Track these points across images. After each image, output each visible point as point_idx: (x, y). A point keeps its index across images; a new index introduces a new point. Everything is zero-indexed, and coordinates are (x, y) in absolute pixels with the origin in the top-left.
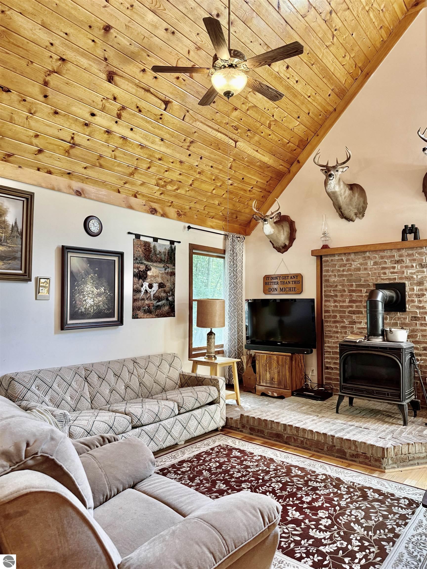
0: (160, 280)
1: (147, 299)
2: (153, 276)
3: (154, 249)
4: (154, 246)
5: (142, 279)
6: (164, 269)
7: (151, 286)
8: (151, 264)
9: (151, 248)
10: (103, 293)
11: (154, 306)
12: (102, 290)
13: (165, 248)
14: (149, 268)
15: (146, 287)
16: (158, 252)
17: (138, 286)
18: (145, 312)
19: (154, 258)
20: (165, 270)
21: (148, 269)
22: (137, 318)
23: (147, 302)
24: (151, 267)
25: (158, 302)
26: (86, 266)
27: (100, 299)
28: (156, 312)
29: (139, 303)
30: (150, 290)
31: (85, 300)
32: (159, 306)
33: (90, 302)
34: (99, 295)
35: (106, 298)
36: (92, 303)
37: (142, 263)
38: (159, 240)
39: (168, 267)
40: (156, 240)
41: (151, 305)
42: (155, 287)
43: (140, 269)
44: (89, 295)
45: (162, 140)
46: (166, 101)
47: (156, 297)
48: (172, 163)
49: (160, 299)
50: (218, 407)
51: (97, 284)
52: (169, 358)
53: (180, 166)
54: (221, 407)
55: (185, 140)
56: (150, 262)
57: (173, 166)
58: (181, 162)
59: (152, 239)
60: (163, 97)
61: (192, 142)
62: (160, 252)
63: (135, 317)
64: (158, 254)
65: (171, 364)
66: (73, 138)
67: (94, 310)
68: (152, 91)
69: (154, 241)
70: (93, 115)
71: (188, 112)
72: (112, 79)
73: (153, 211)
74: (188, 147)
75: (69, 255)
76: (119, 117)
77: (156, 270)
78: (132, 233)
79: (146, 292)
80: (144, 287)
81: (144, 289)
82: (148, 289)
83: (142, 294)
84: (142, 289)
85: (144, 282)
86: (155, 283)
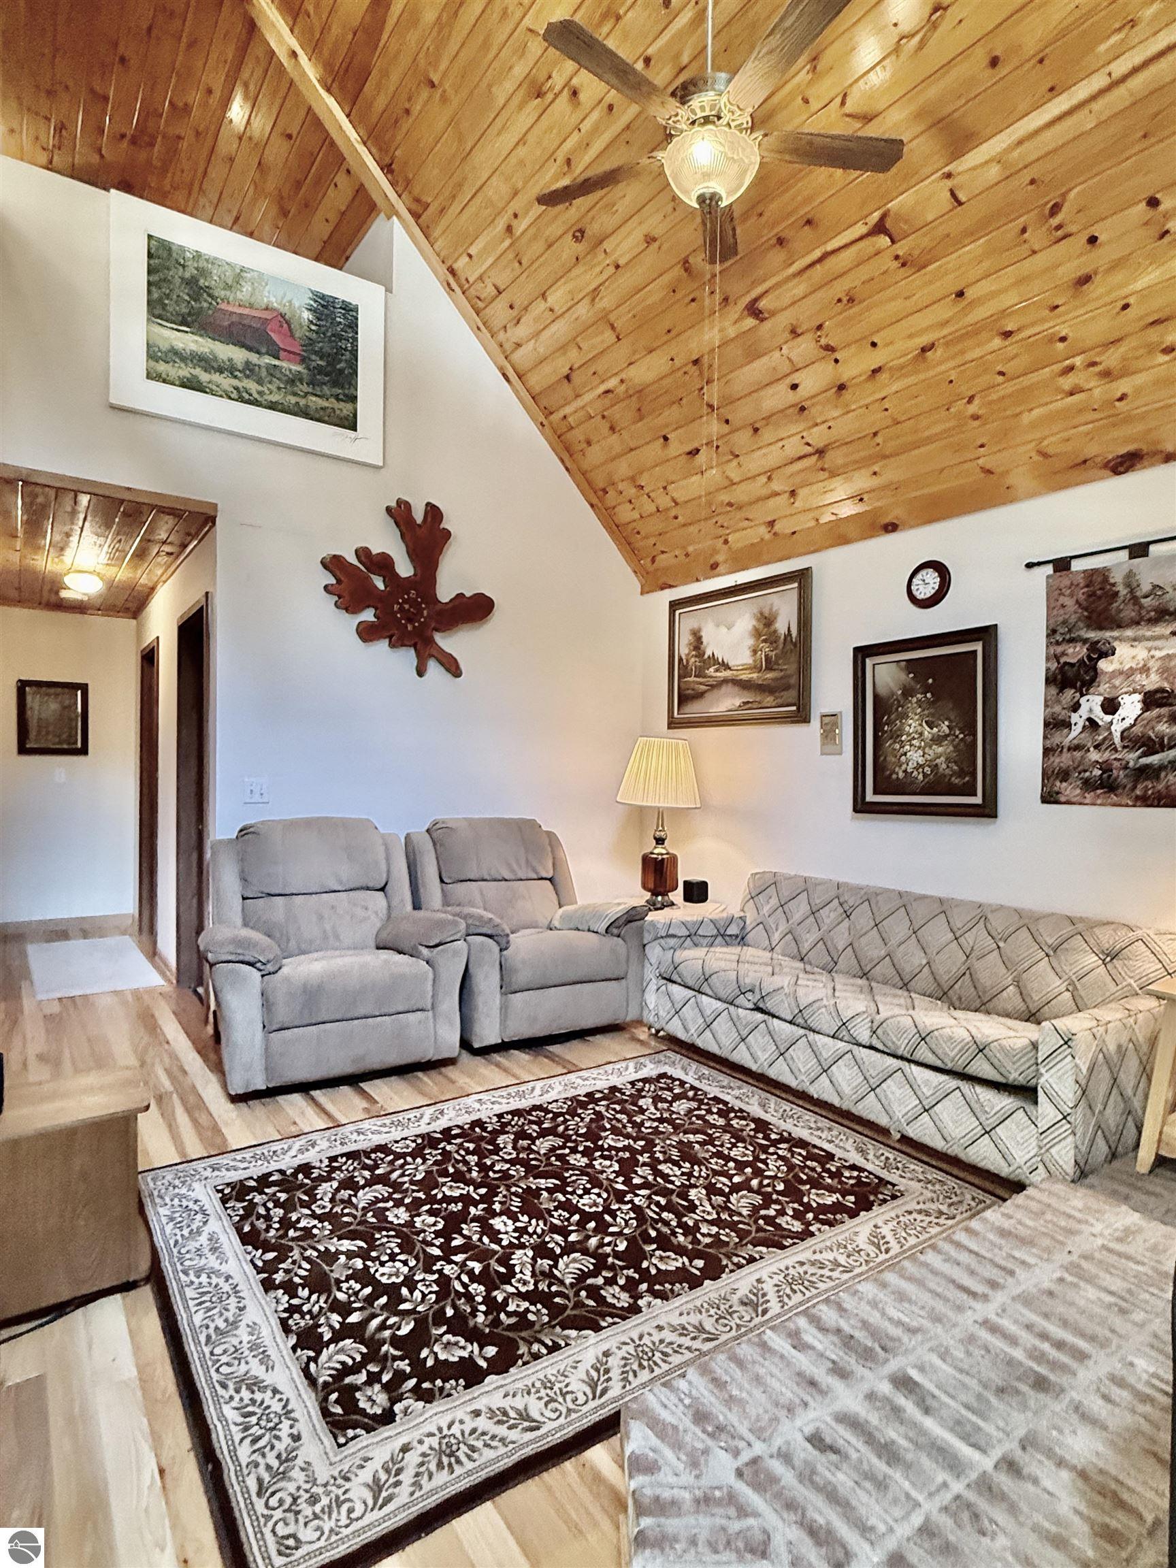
0: (1152, 681)
1: (1096, 747)
2: (1121, 673)
3: (1128, 585)
4: (1130, 575)
5: (1073, 686)
7: (1111, 706)
8: (1116, 634)
9: (1114, 585)
10: (947, 736)
11: (1126, 767)
12: (945, 728)
14: (1104, 649)
15: (1091, 710)
16: (1146, 588)
17: (1057, 709)
18: (1088, 785)
19: (1129, 613)
21: (1101, 651)
22: (1057, 802)
23: (1094, 756)
24: (1116, 644)
25: (1145, 755)
26: (905, 678)
27: (940, 750)
28: (1134, 788)
29: (1064, 760)
30: (1108, 718)
31: (905, 754)
32: (1147, 767)
33: (915, 757)
34: (937, 740)
35: (955, 747)
36: (921, 761)
37: (1072, 640)
38: (1152, 548)
40: (1139, 550)
41: (1116, 764)
42: (1131, 707)
43: (1064, 659)
44: (914, 742)
45: (960, 294)
46: (876, 225)
47: (1132, 740)
48: (1057, 307)
49: (1151, 745)
50: (1021, 1113)
51: (932, 715)
52: (1106, 938)
53: (1101, 290)
54: (1043, 1125)
55: (1024, 230)
56: (1112, 629)
57: (1067, 313)
58: (1085, 280)
59: (1124, 554)
60: (861, 229)
61: (1055, 209)
62: (1156, 587)
63: (1049, 798)
64: (1146, 597)
65: (1111, 956)
66: (808, 444)
67: (925, 775)
68: (830, 247)
69: (1131, 558)
70: (794, 387)
71: (949, 176)
72: (761, 312)
73: (1121, 464)
74: (1060, 233)
75: (869, 662)
76: (829, 349)
77: (1133, 652)
78: (1039, 564)
79: (1092, 724)
80: (1084, 712)
81: (1085, 717)
82: (1102, 714)
83: (1073, 734)
84: (1074, 718)
85: (1082, 695)
86: (1130, 693)
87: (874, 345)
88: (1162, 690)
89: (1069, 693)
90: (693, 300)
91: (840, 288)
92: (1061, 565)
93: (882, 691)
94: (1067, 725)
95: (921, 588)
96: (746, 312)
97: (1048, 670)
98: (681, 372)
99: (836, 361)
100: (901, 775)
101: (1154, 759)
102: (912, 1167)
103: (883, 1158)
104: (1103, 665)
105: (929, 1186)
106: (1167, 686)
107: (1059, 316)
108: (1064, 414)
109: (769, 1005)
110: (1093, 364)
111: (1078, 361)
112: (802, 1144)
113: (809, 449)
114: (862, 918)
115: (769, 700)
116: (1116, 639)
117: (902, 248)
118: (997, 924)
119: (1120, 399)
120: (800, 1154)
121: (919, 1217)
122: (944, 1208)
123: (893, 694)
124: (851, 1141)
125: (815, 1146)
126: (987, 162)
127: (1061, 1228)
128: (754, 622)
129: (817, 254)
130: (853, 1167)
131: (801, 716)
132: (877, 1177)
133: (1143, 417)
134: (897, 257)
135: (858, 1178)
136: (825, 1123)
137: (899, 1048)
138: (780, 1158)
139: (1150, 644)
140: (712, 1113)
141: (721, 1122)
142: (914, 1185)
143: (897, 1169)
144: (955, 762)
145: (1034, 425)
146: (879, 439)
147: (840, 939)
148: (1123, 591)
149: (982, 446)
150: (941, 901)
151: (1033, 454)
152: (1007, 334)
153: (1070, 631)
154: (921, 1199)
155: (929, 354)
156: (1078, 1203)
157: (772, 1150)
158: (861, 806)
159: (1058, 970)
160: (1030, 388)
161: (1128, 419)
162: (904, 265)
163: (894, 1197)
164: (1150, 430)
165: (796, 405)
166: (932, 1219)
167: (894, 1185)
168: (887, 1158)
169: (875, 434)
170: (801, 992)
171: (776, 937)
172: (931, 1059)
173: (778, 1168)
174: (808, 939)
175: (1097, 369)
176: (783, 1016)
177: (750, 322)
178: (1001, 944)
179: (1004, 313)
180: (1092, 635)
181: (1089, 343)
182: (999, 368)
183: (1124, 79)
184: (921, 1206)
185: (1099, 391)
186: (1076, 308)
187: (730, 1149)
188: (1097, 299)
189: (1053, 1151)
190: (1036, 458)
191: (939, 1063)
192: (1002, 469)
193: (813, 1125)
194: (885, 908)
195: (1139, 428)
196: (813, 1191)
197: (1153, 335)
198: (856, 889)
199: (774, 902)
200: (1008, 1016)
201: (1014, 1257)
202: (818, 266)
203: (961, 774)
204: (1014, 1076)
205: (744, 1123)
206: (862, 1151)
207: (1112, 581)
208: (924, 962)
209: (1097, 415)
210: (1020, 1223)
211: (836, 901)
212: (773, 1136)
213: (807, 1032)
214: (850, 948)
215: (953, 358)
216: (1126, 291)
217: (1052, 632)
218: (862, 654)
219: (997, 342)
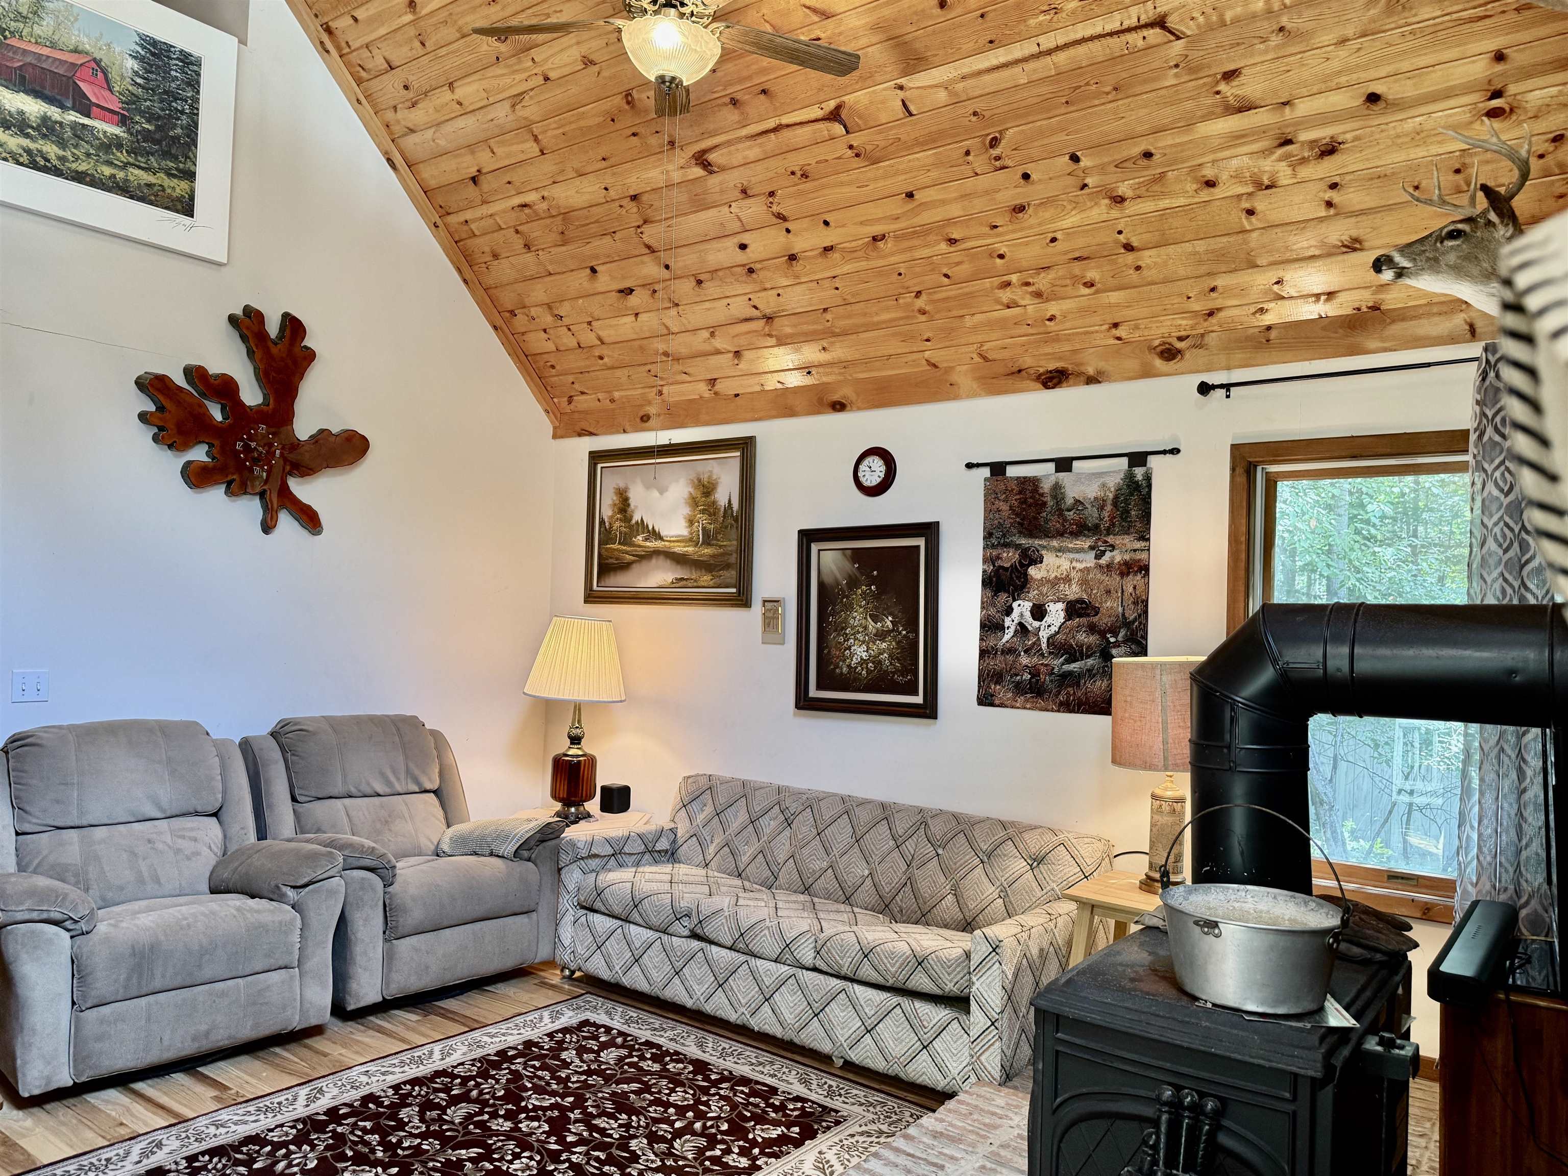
0: (1073, 591)
1: (1026, 652)
2: (1048, 581)
3: (1054, 497)
4: (1057, 488)
5: (1007, 590)
6: (1092, 554)
7: (1039, 612)
8: (1043, 542)
9: (1042, 495)
10: (890, 632)
11: (1052, 673)
12: (888, 623)
13: (1104, 485)
14: (1033, 556)
15: (1022, 615)
16: (1069, 501)
17: (992, 611)
18: (1019, 689)
19: (1055, 524)
20: (1098, 557)
21: (1031, 558)
22: (992, 705)
23: (1024, 660)
24: (1043, 552)
25: (1067, 661)
26: (850, 567)
27: (884, 645)
28: (1059, 693)
29: (998, 663)
30: (1036, 624)
31: (849, 648)
32: (1070, 673)
33: (860, 652)
34: (881, 635)
35: (898, 643)
36: (865, 656)
37: (1006, 545)
38: (1075, 464)
39: (1113, 547)
40: (1064, 464)
41: (1043, 669)
42: (1056, 614)
43: (999, 563)
44: (858, 636)
45: (910, 195)
46: (831, 113)
47: (1059, 647)
48: (996, 227)
49: (1073, 653)
50: (955, 1024)
51: (876, 608)
52: (1034, 842)
53: (1032, 221)
54: (974, 1033)
55: (968, 153)
56: (1040, 538)
57: (1006, 233)
58: (1021, 209)
59: (1051, 466)
60: (816, 113)
61: (994, 143)
62: (1077, 502)
63: (985, 700)
64: (1069, 510)
65: (1037, 861)
66: (756, 307)
67: (869, 672)
68: (785, 120)
69: (1057, 471)
70: (743, 247)
71: (901, 88)
72: (710, 164)
73: (1051, 379)
74: (998, 164)
75: (814, 548)
76: (782, 217)
77: (1058, 561)
78: (978, 465)
79: (1022, 629)
80: (1015, 614)
81: (1016, 621)
82: (1031, 620)
83: (1007, 637)
84: (1008, 621)
85: (1014, 600)
86: (1055, 602)
87: (826, 223)
88: (1080, 601)
89: (1003, 597)
90: (634, 135)
91: (796, 161)
92: (998, 469)
93: (828, 579)
94: (1001, 628)
95: (868, 474)
96: (693, 162)
97: (984, 571)
98: (617, 204)
99: (788, 231)
100: (845, 670)
101: (1074, 666)
102: (855, 1092)
103: (826, 1086)
104: (1032, 571)
105: (871, 1109)
106: (1085, 596)
107: (998, 235)
108: (1002, 324)
109: (709, 930)
110: (1027, 284)
111: (1014, 278)
112: (745, 1081)
113: (756, 313)
114: (804, 826)
115: (706, 578)
116: (1044, 547)
117: (856, 139)
118: (937, 828)
119: (1050, 320)
120: (742, 1092)
121: (861, 1139)
122: (884, 1128)
123: (838, 583)
124: (794, 1073)
125: (757, 1083)
126: (936, 86)
127: (985, 1125)
128: (691, 490)
129: (771, 124)
130: (798, 1099)
131: (742, 599)
132: (820, 1106)
133: (1068, 338)
134: (851, 147)
135: (803, 1108)
136: (765, 1057)
137: (841, 967)
138: (722, 1098)
139: (1072, 556)
140: (645, 1059)
141: (656, 1067)
142: (857, 1109)
143: (840, 1095)
144: (898, 659)
145: (975, 329)
146: (828, 316)
147: (782, 850)
148: (1051, 503)
149: (928, 340)
150: (883, 806)
151: (975, 356)
152: (952, 242)
153: (1004, 536)
154: (863, 1121)
155: (881, 244)
156: (1001, 1102)
157: (713, 1091)
158: (804, 702)
159: (992, 876)
160: (971, 295)
161: (1057, 339)
162: (857, 155)
163: (837, 1123)
164: (1074, 352)
165: (744, 265)
166: (873, 1139)
167: (837, 1111)
168: (830, 1086)
169: (825, 310)
170: (742, 913)
171: (712, 849)
172: (874, 977)
173: (721, 1108)
174: (747, 852)
175: (1030, 289)
176: (722, 941)
177: (698, 172)
178: (940, 851)
179: (949, 221)
180: (1023, 541)
181: (1025, 264)
182: (945, 271)
183: (1049, 52)
184: (864, 1128)
185: (1032, 308)
186: (1014, 231)
187: (669, 1095)
188: (1031, 227)
189: (983, 1058)
190: (977, 359)
191: (881, 980)
192: (945, 365)
193: (754, 1061)
194: (827, 816)
195: (1067, 347)
196: (758, 1127)
197: (1077, 268)
198: (797, 794)
199: (709, 810)
200: (946, 926)
201: (945, 1155)
202: (772, 135)
203: (903, 673)
204: (951, 987)
205: (681, 1066)
206: (806, 1082)
207: (1041, 491)
208: (866, 872)
209: (1030, 330)
210: (951, 1125)
211: (777, 807)
212: (713, 1077)
213: (748, 958)
214: (791, 860)
215: (904, 251)
216: (1053, 226)
217: (988, 535)
218: (807, 537)
219: (943, 246)
